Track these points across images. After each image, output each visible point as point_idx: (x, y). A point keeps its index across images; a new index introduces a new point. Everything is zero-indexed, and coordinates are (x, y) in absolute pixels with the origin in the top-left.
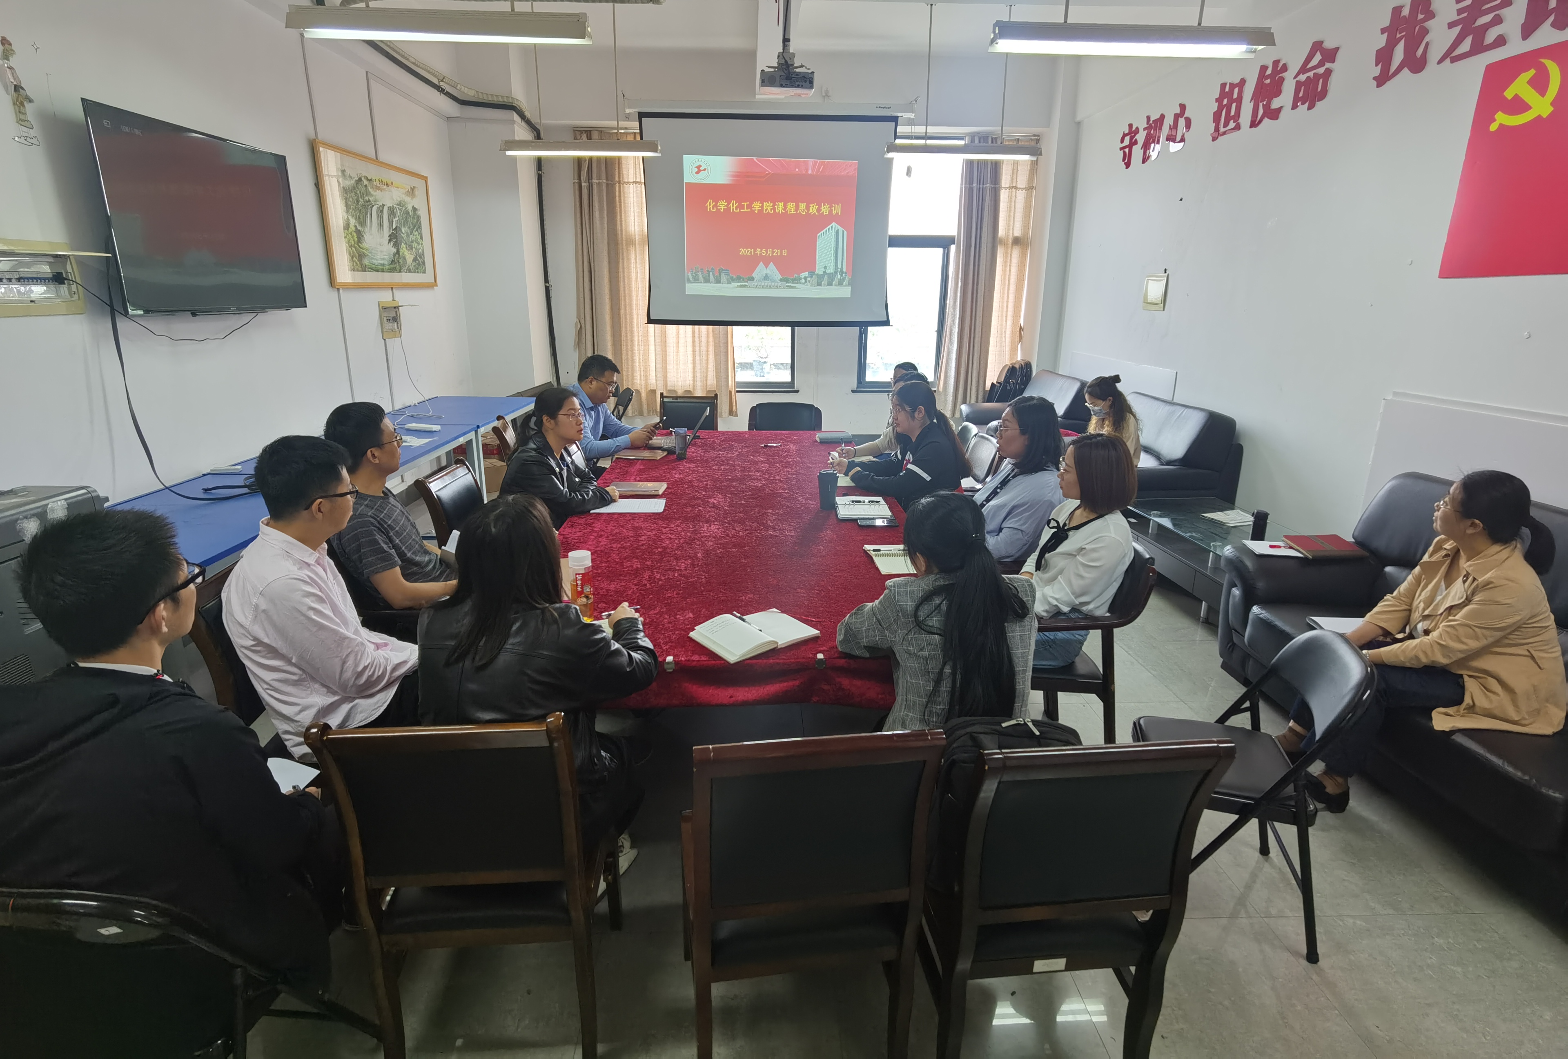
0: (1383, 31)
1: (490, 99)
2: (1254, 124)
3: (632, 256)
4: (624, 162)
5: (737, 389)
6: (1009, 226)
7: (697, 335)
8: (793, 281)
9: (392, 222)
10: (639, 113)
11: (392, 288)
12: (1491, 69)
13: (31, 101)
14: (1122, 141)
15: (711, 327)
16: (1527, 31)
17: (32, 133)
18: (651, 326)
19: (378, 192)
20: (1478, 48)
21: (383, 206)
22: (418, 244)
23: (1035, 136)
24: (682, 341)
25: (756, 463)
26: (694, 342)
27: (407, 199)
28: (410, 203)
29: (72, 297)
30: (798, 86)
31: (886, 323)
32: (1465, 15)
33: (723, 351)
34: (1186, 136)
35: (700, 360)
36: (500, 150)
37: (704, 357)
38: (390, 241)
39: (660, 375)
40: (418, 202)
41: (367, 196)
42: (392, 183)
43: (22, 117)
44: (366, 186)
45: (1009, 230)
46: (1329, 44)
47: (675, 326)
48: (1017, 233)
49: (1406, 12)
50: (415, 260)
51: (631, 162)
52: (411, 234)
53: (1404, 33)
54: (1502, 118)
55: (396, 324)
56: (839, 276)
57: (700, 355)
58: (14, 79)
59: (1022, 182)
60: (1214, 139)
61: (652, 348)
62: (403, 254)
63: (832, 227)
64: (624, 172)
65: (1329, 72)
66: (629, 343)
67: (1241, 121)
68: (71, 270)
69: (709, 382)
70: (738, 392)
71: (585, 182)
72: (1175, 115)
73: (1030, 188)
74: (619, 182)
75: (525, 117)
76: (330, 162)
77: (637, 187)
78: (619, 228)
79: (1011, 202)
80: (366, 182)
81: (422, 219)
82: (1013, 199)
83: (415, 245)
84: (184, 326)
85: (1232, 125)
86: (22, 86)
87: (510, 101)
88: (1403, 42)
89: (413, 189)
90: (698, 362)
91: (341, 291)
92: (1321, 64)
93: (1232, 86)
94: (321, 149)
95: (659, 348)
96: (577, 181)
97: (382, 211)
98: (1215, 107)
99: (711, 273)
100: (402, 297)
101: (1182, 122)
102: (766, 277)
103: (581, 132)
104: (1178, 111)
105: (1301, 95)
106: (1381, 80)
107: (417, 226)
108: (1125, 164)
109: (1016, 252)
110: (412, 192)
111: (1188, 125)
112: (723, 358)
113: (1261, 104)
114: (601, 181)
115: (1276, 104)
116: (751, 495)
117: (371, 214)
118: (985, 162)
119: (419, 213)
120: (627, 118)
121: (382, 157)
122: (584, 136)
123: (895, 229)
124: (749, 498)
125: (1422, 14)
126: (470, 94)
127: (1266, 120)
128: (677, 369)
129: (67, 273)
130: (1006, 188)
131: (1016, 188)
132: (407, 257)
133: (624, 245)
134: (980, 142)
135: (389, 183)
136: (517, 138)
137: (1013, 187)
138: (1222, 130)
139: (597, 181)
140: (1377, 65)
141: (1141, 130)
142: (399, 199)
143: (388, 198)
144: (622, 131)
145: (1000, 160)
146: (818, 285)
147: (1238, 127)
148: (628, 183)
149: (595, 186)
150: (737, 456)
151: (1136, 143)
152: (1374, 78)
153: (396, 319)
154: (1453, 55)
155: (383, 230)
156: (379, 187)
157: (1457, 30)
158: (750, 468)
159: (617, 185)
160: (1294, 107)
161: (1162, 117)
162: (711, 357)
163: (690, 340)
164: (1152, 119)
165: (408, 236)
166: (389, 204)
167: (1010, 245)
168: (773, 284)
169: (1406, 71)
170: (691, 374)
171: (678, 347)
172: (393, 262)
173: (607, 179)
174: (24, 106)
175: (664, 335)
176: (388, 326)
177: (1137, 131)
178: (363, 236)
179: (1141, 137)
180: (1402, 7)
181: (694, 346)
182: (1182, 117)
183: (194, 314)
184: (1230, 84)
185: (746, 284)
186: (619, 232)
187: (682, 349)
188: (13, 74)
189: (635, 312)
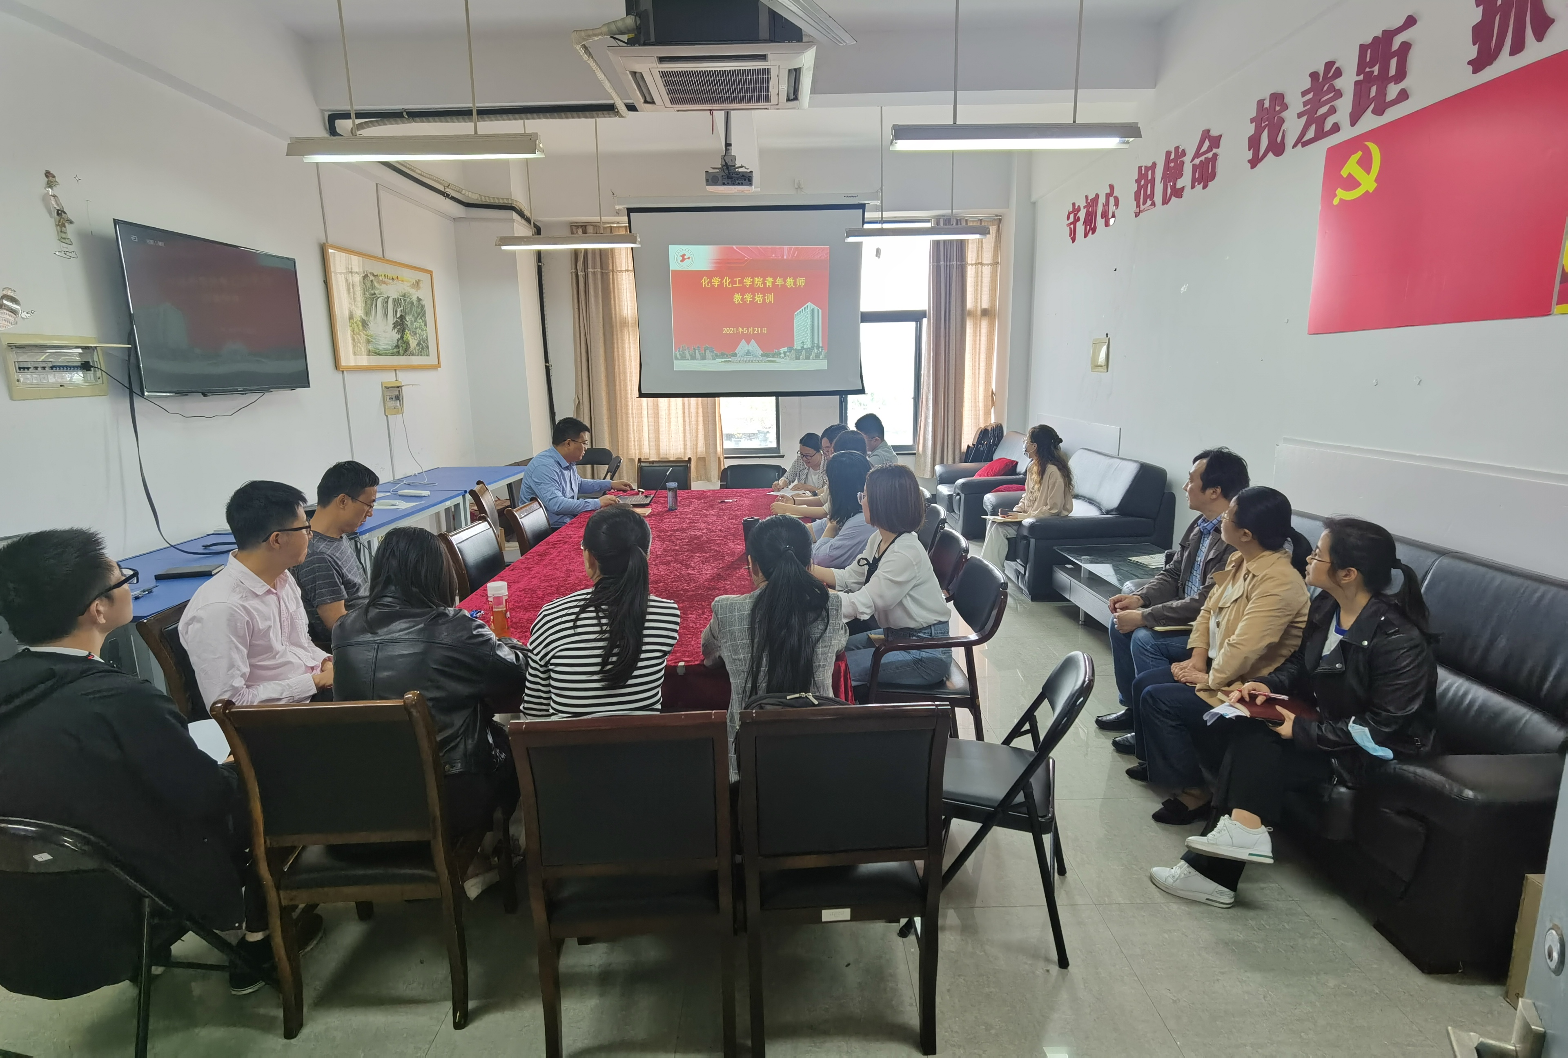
0: (1252, 121)
1: (492, 201)
2: (1165, 202)
3: (626, 336)
4: (617, 253)
5: (725, 456)
6: (977, 299)
7: (686, 407)
8: (773, 356)
9: (397, 311)
10: (627, 209)
11: (395, 370)
12: (1331, 151)
13: (71, 222)
14: (1068, 218)
15: (700, 399)
16: (1354, 119)
17: (71, 248)
18: (644, 400)
19: (384, 285)
20: (1321, 134)
21: (388, 297)
22: (422, 330)
23: (997, 216)
24: (673, 412)
25: (706, 516)
26: (684, 413)
27: (412, 291)
28: (414, 294)
29: (97, 381)
30: (739, 184)
31: (862, 391)
32: (1309, 107)
33: (711, 421)
34: (1116, 214)
35: (690, 430)
36: (496, 245)
37: (694, 427)
38: (394, 328)
39: (653, 444)
40: (423, 293)
41: (372, 289)
42: (397, 278)
43: (64, 235)
44: (372, 281)
45: (977, 302)
46: (1214, 133)
47: (666, 399)
48: (985, 305)
49: (1267, 104)
50: (419, 344)
51: (623, 253)
52: (415, 322)
53: (1267, 123)
54: (1342, 194)
55: (398, 401)
56: (816, 351)
57: (690, 425)
58: (58, 205)
59: (987, 258)
60: (1137, 215)
61: (645, 420)
62: (407, 339)
63: (807, 306)
64: (618, 261)
65: (1215, 156)
66: (624, 416)
67: (1155, 199)
68: (97, 359)
69: (699, 450)
70: (726, 458)
71: (581, 272)
72: (1107, 194)
73: (995, 264)
74: (613, 271)
75: (525, 215)
76: (338, 261)
77: (629, 275)
78: (613, 312)
79: (977, 277)
80: (372, 278)
81: (426, 308)
82: (980, 274)
83: (418, 331)
84: (196, 404)
85: (1149, 202)
86: (65, 210)
87: (510, 202)
88: (1266, 131)
89: (418, 282)
90: (688, 431)
91: (345, 373)
92: (1210, 149)
93: (1147, 168)
94: (330, 251)
95: (651, 420)
96: (574, 270)
97: (387, 302)
98: (1135, 187)
99: (697, 351)
100: (404, 378)
101: (1112, 200)
102: (748, 353)
103: (577, 227)
104: (1108, 191)
105: (1197, 176)
106: (1254, 162)
107: (422, 314)
108: (1071, 238)
109: (984, 324)
110: (417, 284)
111: (1117, 204)
112: (711, 427)
113: (1169, 184)
114: (596, 270)
115: (1179, 185)
116: (687, 542)
117: (376, 305)
118: (951, 241)
119: (423, 303)
120: (618, 213)
121: (388, 255)
122: (580, 231)
123: (867, 305)
124: (686, 545)
125: (1278, 106)
126: (474, 198)
127: (1173, 198)
128: (669, 439)
129: (93, 361)
130: (972, 265)
131: (982, 264)
132: (410, 343)
133: (618, 328)
134: (945, 224)
135: (395, 277)
136: (516, 235)
137: (979, 263)
138: (1142, 207)
139: (593, 271)
140: (1249, 150)
141: (1082, 208)
142: (404, 292)
143: (392, 291)
144: (615, 225)
145: (965, 240)
146: (796, 359)
147: (1153, 204)
148: (621, 271)
149: (590, 276)
150: (692, 511)
151: (1079, 219)
152: (1249, 161)
153: (398, 398)
154: (1302, 141)
155: (387, 319)
156: (384, 282)
157: (1304, 119)
158: (698, 520)
159: (611, 273)
160: (1193, 187)
161: (1097, 196)
162: (701, 427)
163: (680, 411)
164: (1090, 198)
165: (412, 324)
166: (394, 295)
167: (979, 317)
168: (755, 359)
169: (1270, 154)
170: (682, 443)
171: (669, 418)
172: (397, 346)
173: (602, 268)
174: (65, 227)
175: (656, 407)
176: (391, 404)
177: (1079, 210)
178: (368, 325)
179: (1082, 214)
180: (1264, 100)
181: (684, 417)
182: (1112, 196)
183: (204, 395)
184: (1145, 166)
185: (730, 359)
186: (613, 316)
187: (673, 420)
188: (56, 201)
189: (629, 387)
